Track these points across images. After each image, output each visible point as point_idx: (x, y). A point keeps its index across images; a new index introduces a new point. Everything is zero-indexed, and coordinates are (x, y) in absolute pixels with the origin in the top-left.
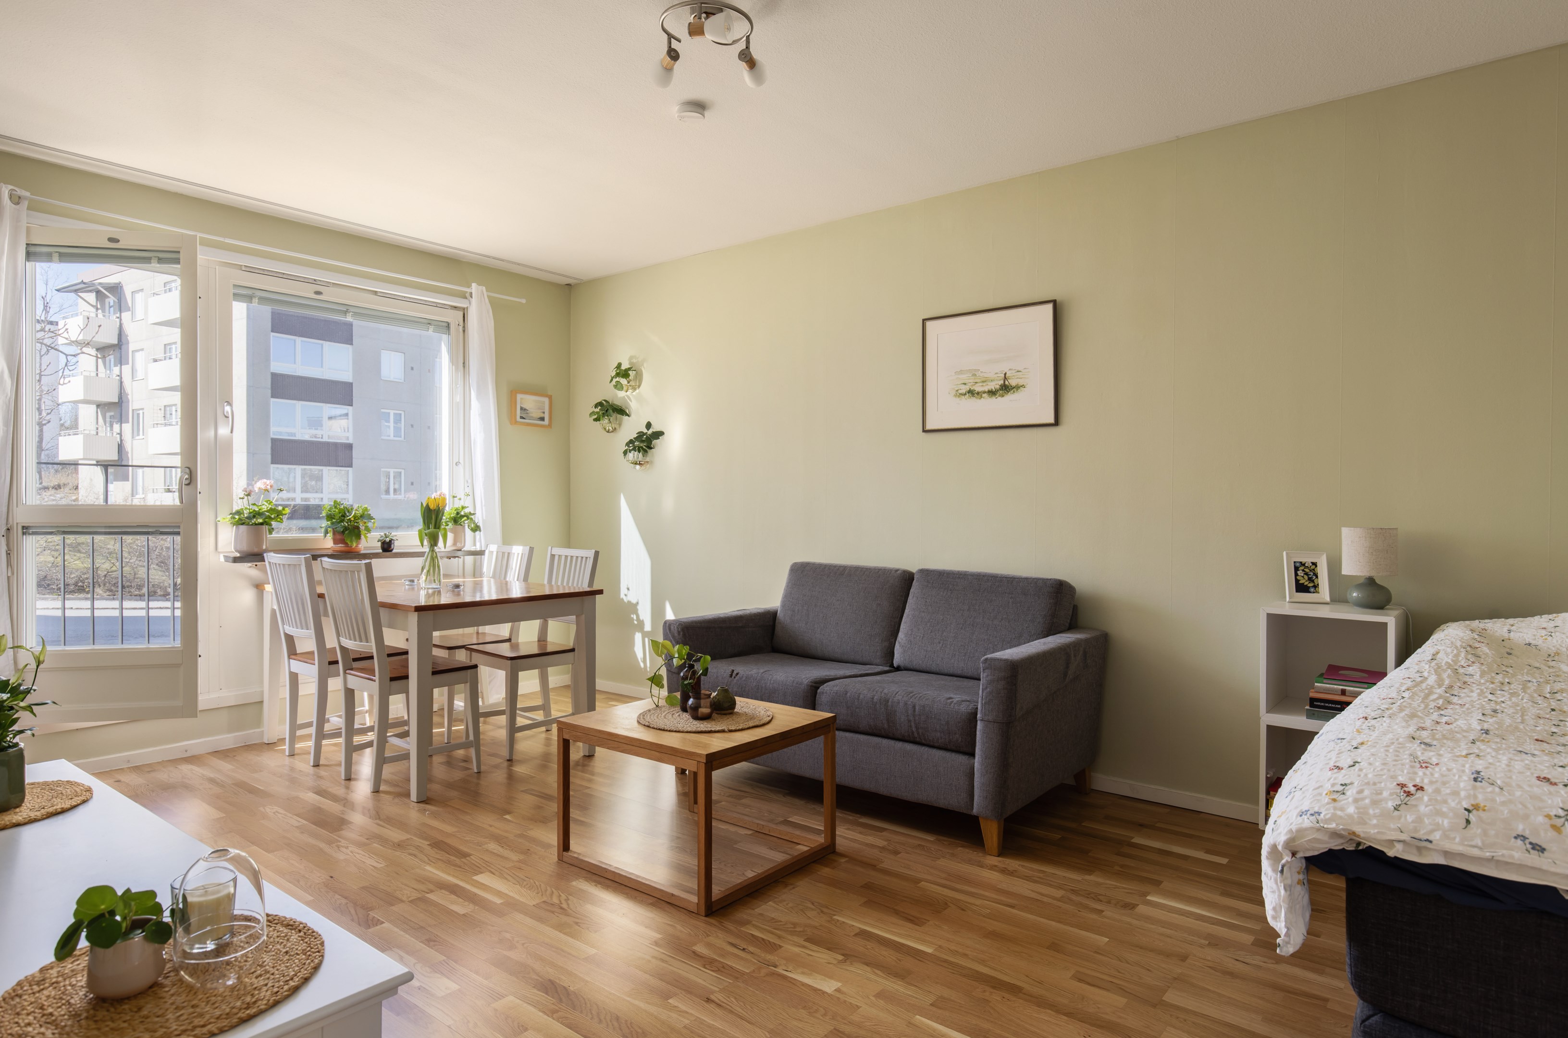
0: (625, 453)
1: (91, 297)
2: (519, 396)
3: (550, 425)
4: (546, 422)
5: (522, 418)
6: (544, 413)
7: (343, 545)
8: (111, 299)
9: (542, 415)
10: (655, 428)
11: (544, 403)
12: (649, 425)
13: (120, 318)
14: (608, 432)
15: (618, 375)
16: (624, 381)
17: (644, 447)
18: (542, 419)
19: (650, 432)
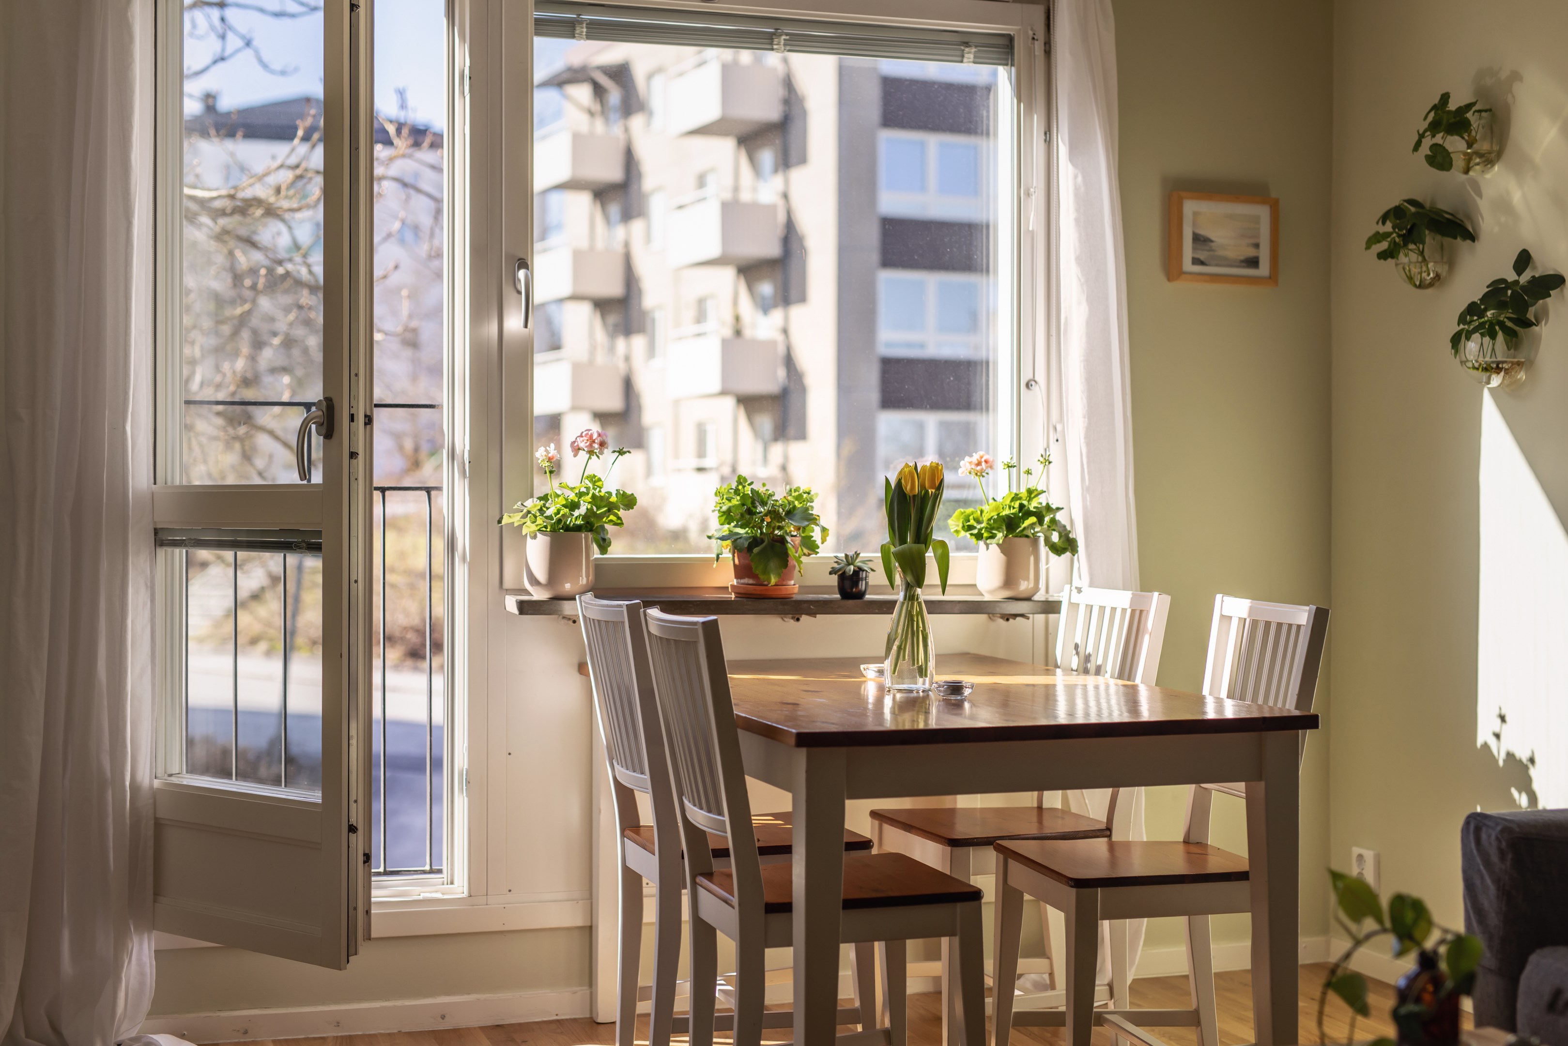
0: (1456, 341)
1: (582, 93)
2: (1190, 207)
3: (1273, 278)
4: (1264, 269)
5: (1196, 261)
6: (1257, 246)
7: (751, 581)
8: (614, 96)
9: (1251, 252)
10: (1543, 266)
11: (1256, 220)
12: (1524, 260)
13: (627, 130)
14: (1421, 286)
15: (1434, 127)
16: (1455, 144)
17: (1509, 324)
18: (1253, 262)
19: (1524, 278)
